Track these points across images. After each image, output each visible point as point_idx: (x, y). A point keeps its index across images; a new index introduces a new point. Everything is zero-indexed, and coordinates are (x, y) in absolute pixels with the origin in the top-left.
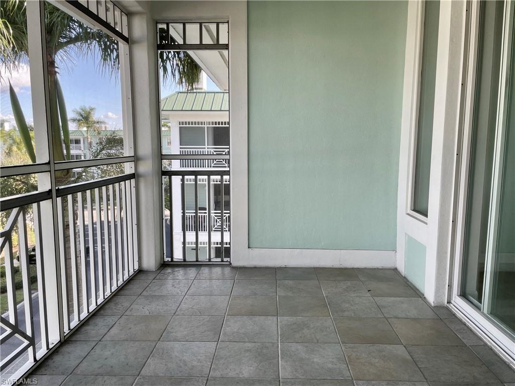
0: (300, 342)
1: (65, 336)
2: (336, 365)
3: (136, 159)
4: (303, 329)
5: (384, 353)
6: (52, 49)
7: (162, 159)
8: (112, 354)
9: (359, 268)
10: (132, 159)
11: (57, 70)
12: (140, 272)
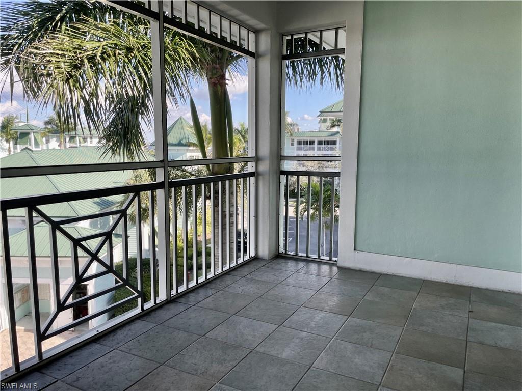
0: (353, 342)
1: (171, 297)
2: (373, 369)
3: (257, 159)
4: (365, 332)
5: (434, 372)
6: (224, 63)
7: (280, 160)
8: (196, 316)
9: (478, 288)
10: (254, 159)
11: (227, 82)
12: (256, 258)
